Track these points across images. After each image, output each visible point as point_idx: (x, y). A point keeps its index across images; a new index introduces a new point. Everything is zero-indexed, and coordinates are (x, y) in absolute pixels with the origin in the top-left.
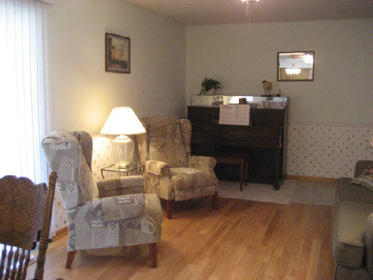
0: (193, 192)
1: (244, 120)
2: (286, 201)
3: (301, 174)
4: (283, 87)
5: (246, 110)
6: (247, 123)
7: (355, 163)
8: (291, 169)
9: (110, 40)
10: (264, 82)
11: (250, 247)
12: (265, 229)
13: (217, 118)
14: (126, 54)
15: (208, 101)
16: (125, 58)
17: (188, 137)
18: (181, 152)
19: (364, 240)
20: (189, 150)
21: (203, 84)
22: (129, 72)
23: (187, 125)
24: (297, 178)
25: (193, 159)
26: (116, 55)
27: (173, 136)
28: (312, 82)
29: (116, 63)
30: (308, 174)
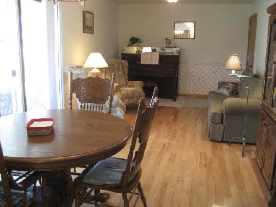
0: (133, 99)
1: (156, 61)
2: (181, 106)
3: (187, 93)
4: (178, 42)
5: (156, 56)
6: (157, 63)
7: (217, 83)
8: (181, 90)
9: (85, 15)
10: (166, 39)
11: (167, 124)
12: (172, 117)
13: (139, 60)
14: (92, 23)
15: (134, 50)
16: (91, 25)
17: (126, 70)
18: (123, 79)
19: (222, 111)
20: (127, 78)
21: (131, 40)
22: (93, 33)
23: (126, 63)
24: (184, 95)
25: (130, 83)
26: (88, 24)
27: (118, 69)
28: (193, 40)
29: (88, 28)
30: (191, 93)
